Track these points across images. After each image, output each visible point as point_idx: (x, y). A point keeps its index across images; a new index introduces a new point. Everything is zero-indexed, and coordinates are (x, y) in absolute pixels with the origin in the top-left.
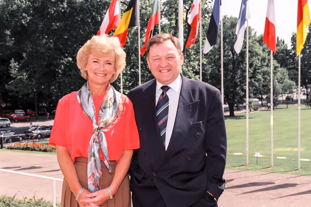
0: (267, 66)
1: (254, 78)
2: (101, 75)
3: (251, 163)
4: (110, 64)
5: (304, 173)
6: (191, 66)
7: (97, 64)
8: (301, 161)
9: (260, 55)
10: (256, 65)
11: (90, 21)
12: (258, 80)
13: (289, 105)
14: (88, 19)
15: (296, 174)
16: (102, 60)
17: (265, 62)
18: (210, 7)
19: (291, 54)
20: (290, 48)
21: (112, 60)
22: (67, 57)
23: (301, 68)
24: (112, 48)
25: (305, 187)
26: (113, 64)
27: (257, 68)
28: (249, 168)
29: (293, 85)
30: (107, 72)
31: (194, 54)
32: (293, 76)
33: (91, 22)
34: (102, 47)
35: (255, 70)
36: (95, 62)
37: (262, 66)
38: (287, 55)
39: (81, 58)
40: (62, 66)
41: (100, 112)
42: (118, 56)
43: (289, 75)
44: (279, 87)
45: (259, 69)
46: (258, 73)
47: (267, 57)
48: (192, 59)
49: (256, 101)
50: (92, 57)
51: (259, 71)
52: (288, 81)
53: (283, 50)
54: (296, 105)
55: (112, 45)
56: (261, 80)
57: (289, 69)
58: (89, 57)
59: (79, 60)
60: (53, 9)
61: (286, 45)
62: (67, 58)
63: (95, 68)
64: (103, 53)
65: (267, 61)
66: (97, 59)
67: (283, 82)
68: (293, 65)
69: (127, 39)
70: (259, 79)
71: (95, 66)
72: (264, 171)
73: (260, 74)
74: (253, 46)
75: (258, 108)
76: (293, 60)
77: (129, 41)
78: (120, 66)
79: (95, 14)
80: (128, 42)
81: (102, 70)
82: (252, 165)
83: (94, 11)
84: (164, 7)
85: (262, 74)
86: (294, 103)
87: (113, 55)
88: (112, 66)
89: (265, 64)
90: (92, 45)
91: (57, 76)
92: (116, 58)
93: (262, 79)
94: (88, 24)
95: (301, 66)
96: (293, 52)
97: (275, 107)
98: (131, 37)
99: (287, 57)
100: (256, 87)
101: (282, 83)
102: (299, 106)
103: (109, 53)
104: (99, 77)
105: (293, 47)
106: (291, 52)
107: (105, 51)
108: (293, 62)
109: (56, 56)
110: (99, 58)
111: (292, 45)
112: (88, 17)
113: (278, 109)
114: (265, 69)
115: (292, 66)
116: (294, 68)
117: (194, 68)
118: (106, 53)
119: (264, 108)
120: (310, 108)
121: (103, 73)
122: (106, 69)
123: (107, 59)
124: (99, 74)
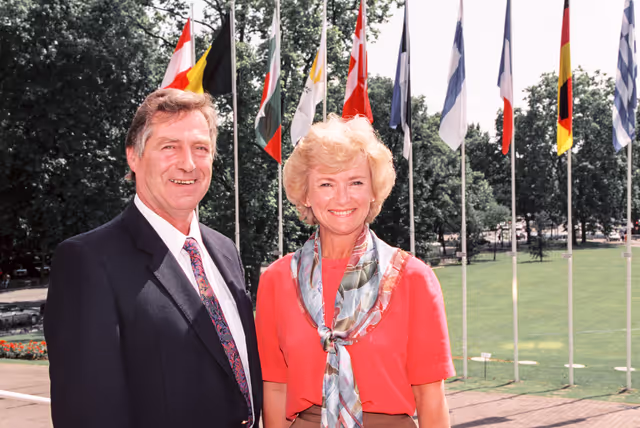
0: (459, 175)
1: (433, 199)
2: (345, 213)
3: (472, 374)
4: (359, 183)
5: (583, 393)
7: (329, 188)
9: (444, 154)
10: (438, 175)
12: (443, 205)
13: (497, 255)
15: (570, 396)
16: (340, 179)
17: (454, 167)
19: (496, 152)
20: (493, 140)
22: (55, 157)
23: (516, 180)
24: (355, 147)
25: (600, 422)
26: (366, 182)
27: (440, 179)
28: (473, 386)
29: (505, 214)
32: (502, 196)
35: (436, 183)
36: (325, 185)
37: (449, 176)
38: (489, 155)
40: (47, 176)
43: (494, 193)
44: (478, 217)
45: (443, 182)
46: (443, 189)
47: (458, 159)
49: (436, 247)
51: (445, 186)
52: (494, 206)
53: (480, 144)
54: (508, 253)
56: (448, 205)
57: (494, 183)
58: (310, 177)
60: (24, 57)
61: (486, 135)
62: (56, 159)
63: (328, 198)
64: (338, 162)
65: (458, 165)
66: (330, 179)
67: (485, 207)
68: (499, 174)
70: (444, 202)
72: (504, 392)
73: (447, 193)
74: (430, 136)
75: (439, 261)
76: (500, 164)
78: (384, 184)
81: (343, 200)
82: (476, 379)
85: (450, 192)
86: (505, 251)
88: (366, 187)
90: (309, 149)
91: (33, 198)
93: (452, 203)
94: (97, 89)
95: (516, 177)
96: (500, 149)
97: (473, 258)
99: (490, 158)
100: (438, 218)
101: (483, 209)
102: (515, 257)
104: (340, 219)
105: (499, 138)
106: (496, 149)
108: (500, 168)
109: (32, 156)
110: (331, 176)
111: (497, 135)
113: (478, 261)
114: (455, 182)
115: (499, 177)
116: (502, 181)
119: (450, 261)
120: (539, 259)
121: (347, 207)
122: (351, 198)
123: (351, 174)
124: (340, 211)
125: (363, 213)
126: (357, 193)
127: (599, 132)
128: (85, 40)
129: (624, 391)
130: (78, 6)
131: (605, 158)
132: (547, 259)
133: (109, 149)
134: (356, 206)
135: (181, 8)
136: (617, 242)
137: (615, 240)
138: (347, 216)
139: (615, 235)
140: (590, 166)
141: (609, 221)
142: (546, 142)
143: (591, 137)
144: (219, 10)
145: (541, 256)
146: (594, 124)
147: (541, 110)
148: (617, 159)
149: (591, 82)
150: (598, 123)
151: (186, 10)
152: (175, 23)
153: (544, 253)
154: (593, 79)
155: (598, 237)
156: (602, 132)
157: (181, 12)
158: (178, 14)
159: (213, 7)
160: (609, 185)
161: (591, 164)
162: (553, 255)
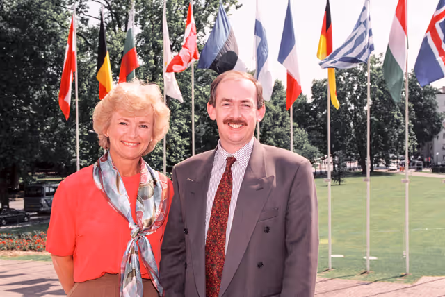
0: (281, 125)
2: (132, 144)
4: (145, 126)
5: (336, 275)
6: (176, 125)
7: (124, 126)
8: (332, 258)
9: (271, 111)
10: (266, 125)
11: (28, 59)
14: (26, 57)
15: (327, 276)
16: (134, 121)
17: (278, 119)
18: (202, 43)
19: (312, 109)
20: (310, 100)
21: (148, 121)
24: (149, 102)
26: (150, 126)
27: (267, 128)
29: (316, 152)
30: (142, 139)
31: (180, 109)
32: (316, 140)
33: (29, 61)
34: (134, 100)
35: (265, 130)
36: (122, 123)
37: (274, 125)
38: (306, 111)
39: (101, 118)
41: (138, 203)
42: (158, 114)
43: (309, 137)
45: (269, 130)
46: (269, 135)
47: (281, 114)
48: (178, 116)
50: (117, 117)
51: (271, 132)
52: (309, 147)
53: (300, 104)
54: (325, 179)
55: (148, 97)
57: (309, 130)
58: (113, 117)
59: (97, 120)
61: (305, 97)
63: (122, 133)
64: (135, 110)
65: (280, 118)
66: (126, 120)
67: (302, 147)
68: (314, 124)
69: (83, 87)
71: (122, 130)
73: (272, 137)
76: (314, 117)
77: (86, 89)
78: (161, 130)
79: (37, 49)
80: (85, 91)
81: (133, 136)
83: (34, 44)
84: (138, 41)
85: (274, 137)
86: (323, 177)
87: (150, 112)
88: (149, 130)
89: (278, 123)
90: (117, 98)
92: (155, 117)
94: (24, 63)
96: (314, 107)
98: (89, 84)
99: (307, 114)
101: (301, 149)
102: (330, 181)
103: (143, 109)
104: (127, 148)
105: (314, 99)
106: (312, 107)
107: (138, 107)
108: (315, 120)
110: (128, 119)
111: (313, 97)
112: (26, 54)
114: (278, 130)
115: (313, 126)
116: (316, 129)
117: (180, 128)
118: (140, 110)
120: (338, 183)
121: (134, 141)
122: (139, 135)
123: (142, 119)
124: (129, 142)
125: (143, 147)
126: (143, 133)
127: (382, 96)
128: (14, 29)
129: (364, 273)
130: (9, 6)
131: (386, 114)
132: (344, 183)
133: (31, 106)
134: (140, 141)
135: (83, 8)
136: (395, 172)
137: (394, 170)
138: (133, 147)
139: (393, 166)
140: (375, 119)
141: (389, 157)
142: (346, 103)
143: (377, 99)
144: (110, 9)
145: (340, 181)
146: (378, 90)
147: (342, 80)
148: (394, 114)
149: (377, 61)
150: (381, 89)
151: (86, 9)
152: (79, 18)
153: (341, 179)
154: (378, 59)
155: (382, 168)
156: (385, 96)
157: (83, 10)
158: (81, 12)
159: (106, 7)
160: (388, 132)
161: (376, 117)
162: (347, 180)
